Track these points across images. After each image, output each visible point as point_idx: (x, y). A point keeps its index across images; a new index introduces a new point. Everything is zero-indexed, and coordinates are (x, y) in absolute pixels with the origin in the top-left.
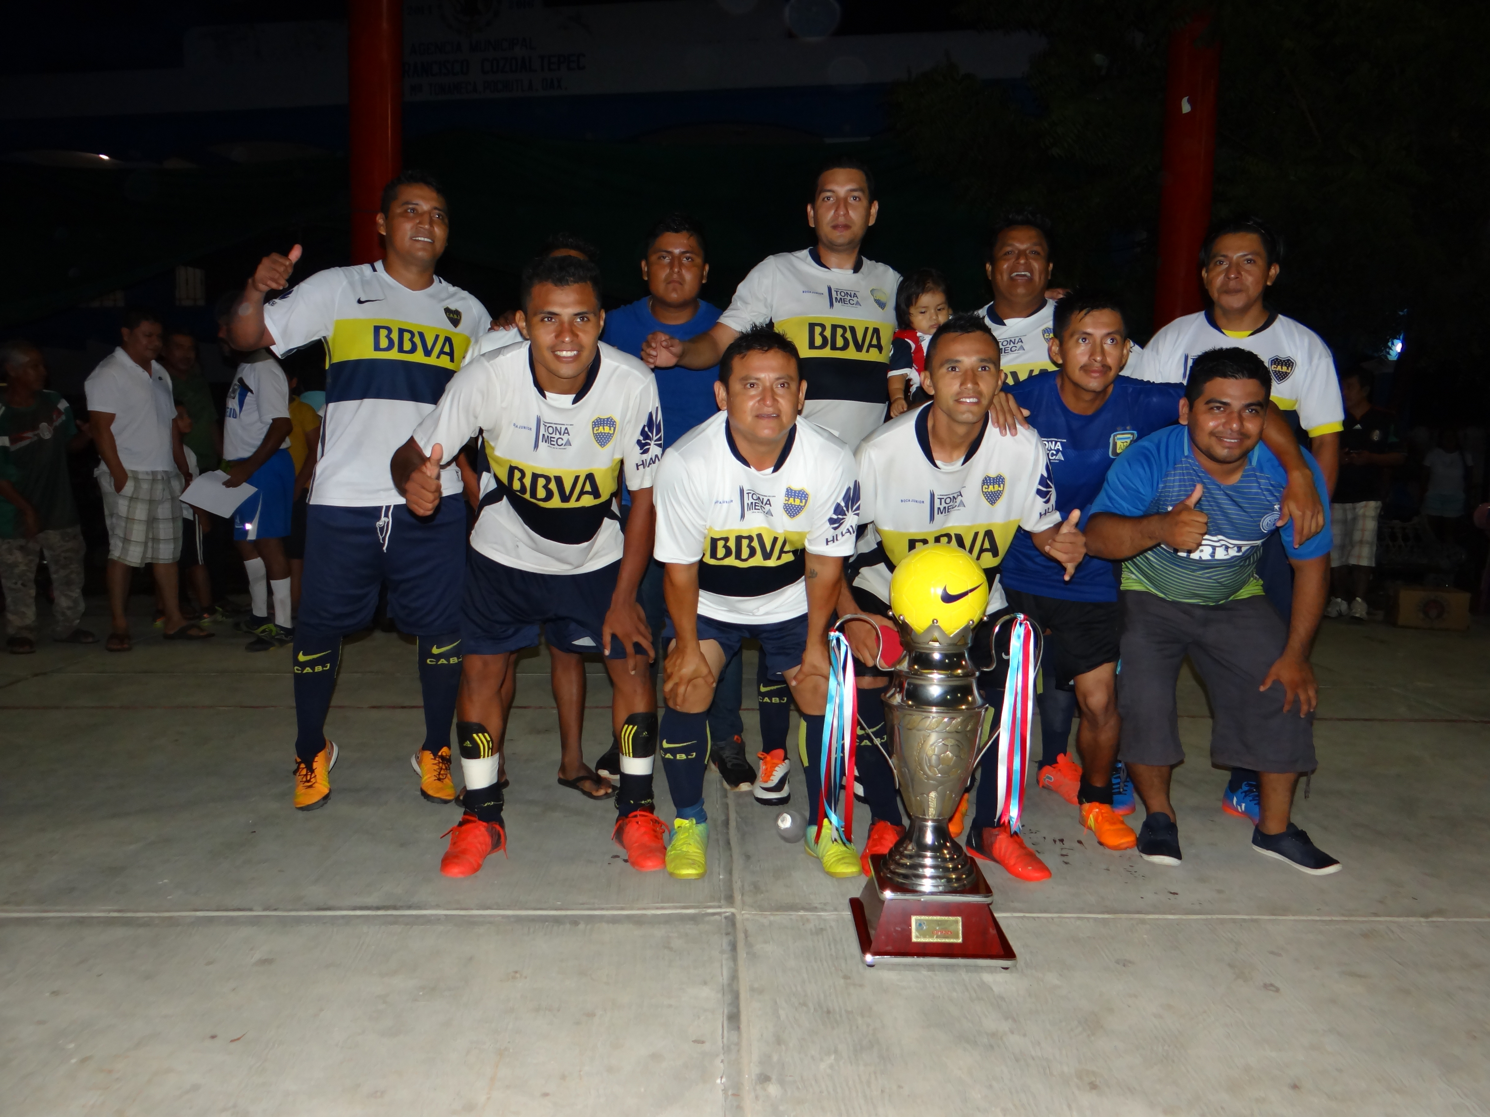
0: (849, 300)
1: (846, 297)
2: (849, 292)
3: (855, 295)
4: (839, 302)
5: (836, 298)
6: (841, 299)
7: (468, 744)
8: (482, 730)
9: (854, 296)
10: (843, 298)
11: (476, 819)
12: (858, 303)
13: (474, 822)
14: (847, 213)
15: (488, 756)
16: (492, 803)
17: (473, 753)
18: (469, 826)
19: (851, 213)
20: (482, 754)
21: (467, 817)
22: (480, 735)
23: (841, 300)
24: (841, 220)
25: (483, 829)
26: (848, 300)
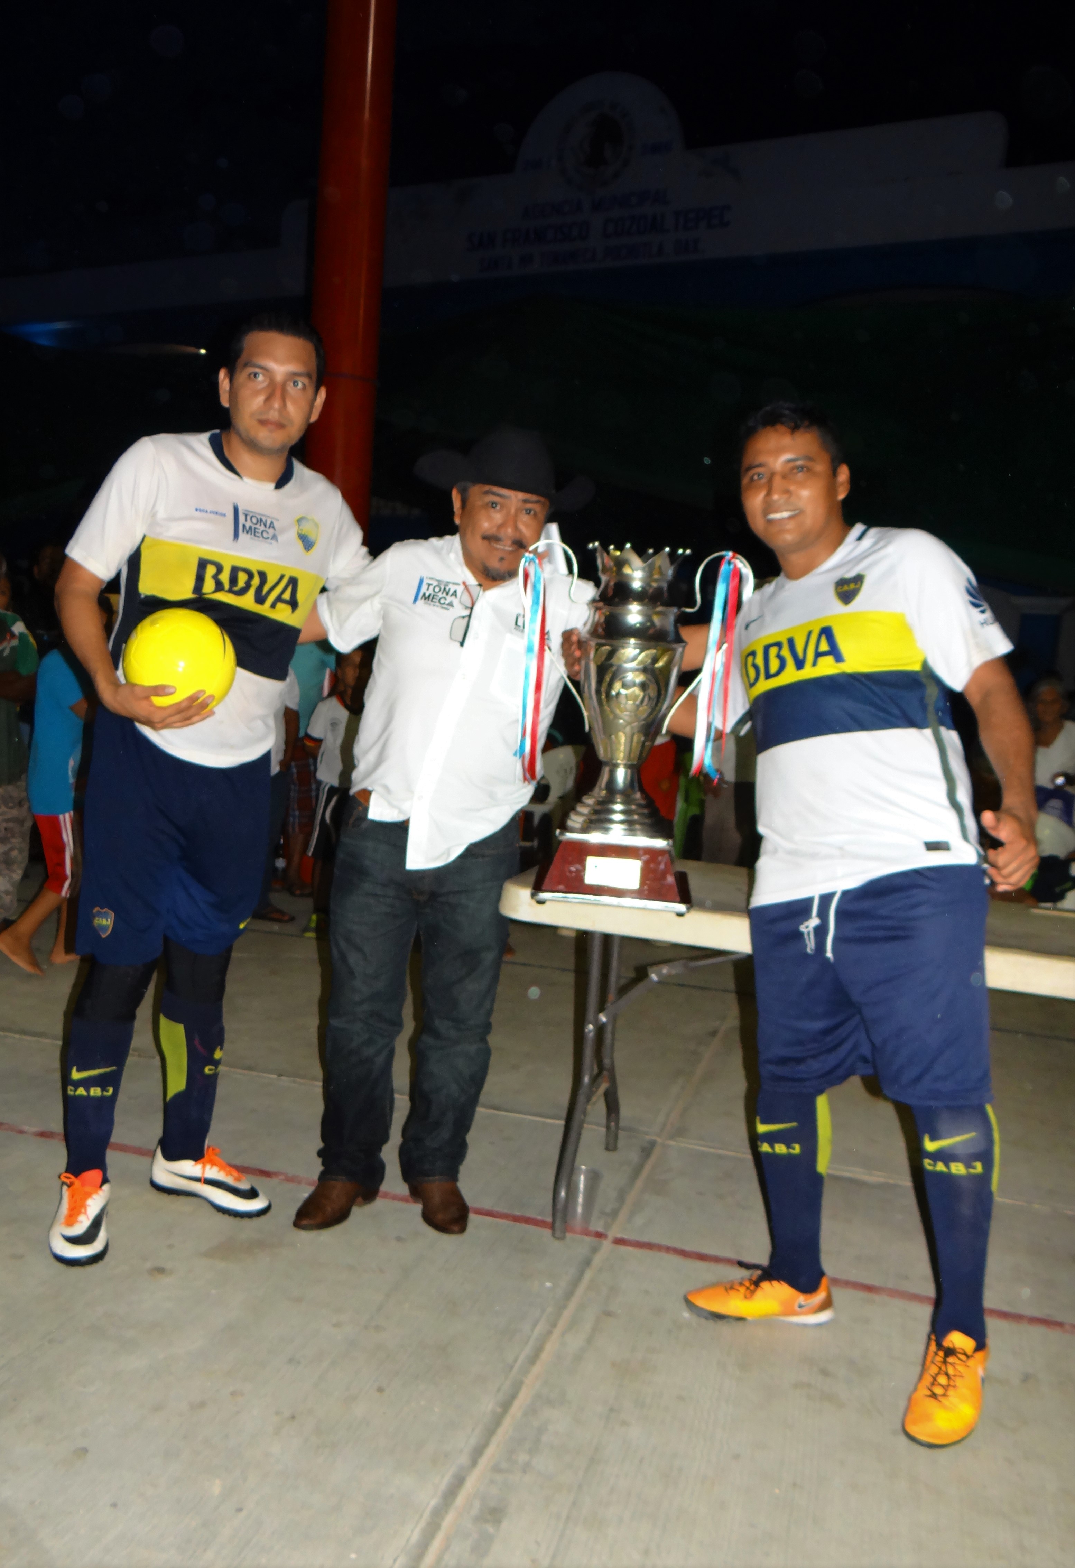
0: (262, 532)
1: (258, 526)
2: (264, 519)
3: (272, 526)
4: (247, 532)
5: (244, 526)
6: (250, 528)
9: (269, 527)
10: (253, 526)
12: (274, 537)
14: (284, 405)
19: (291, 407)
23: (250, 531)
24: (273, 415)
26: (260, 531)
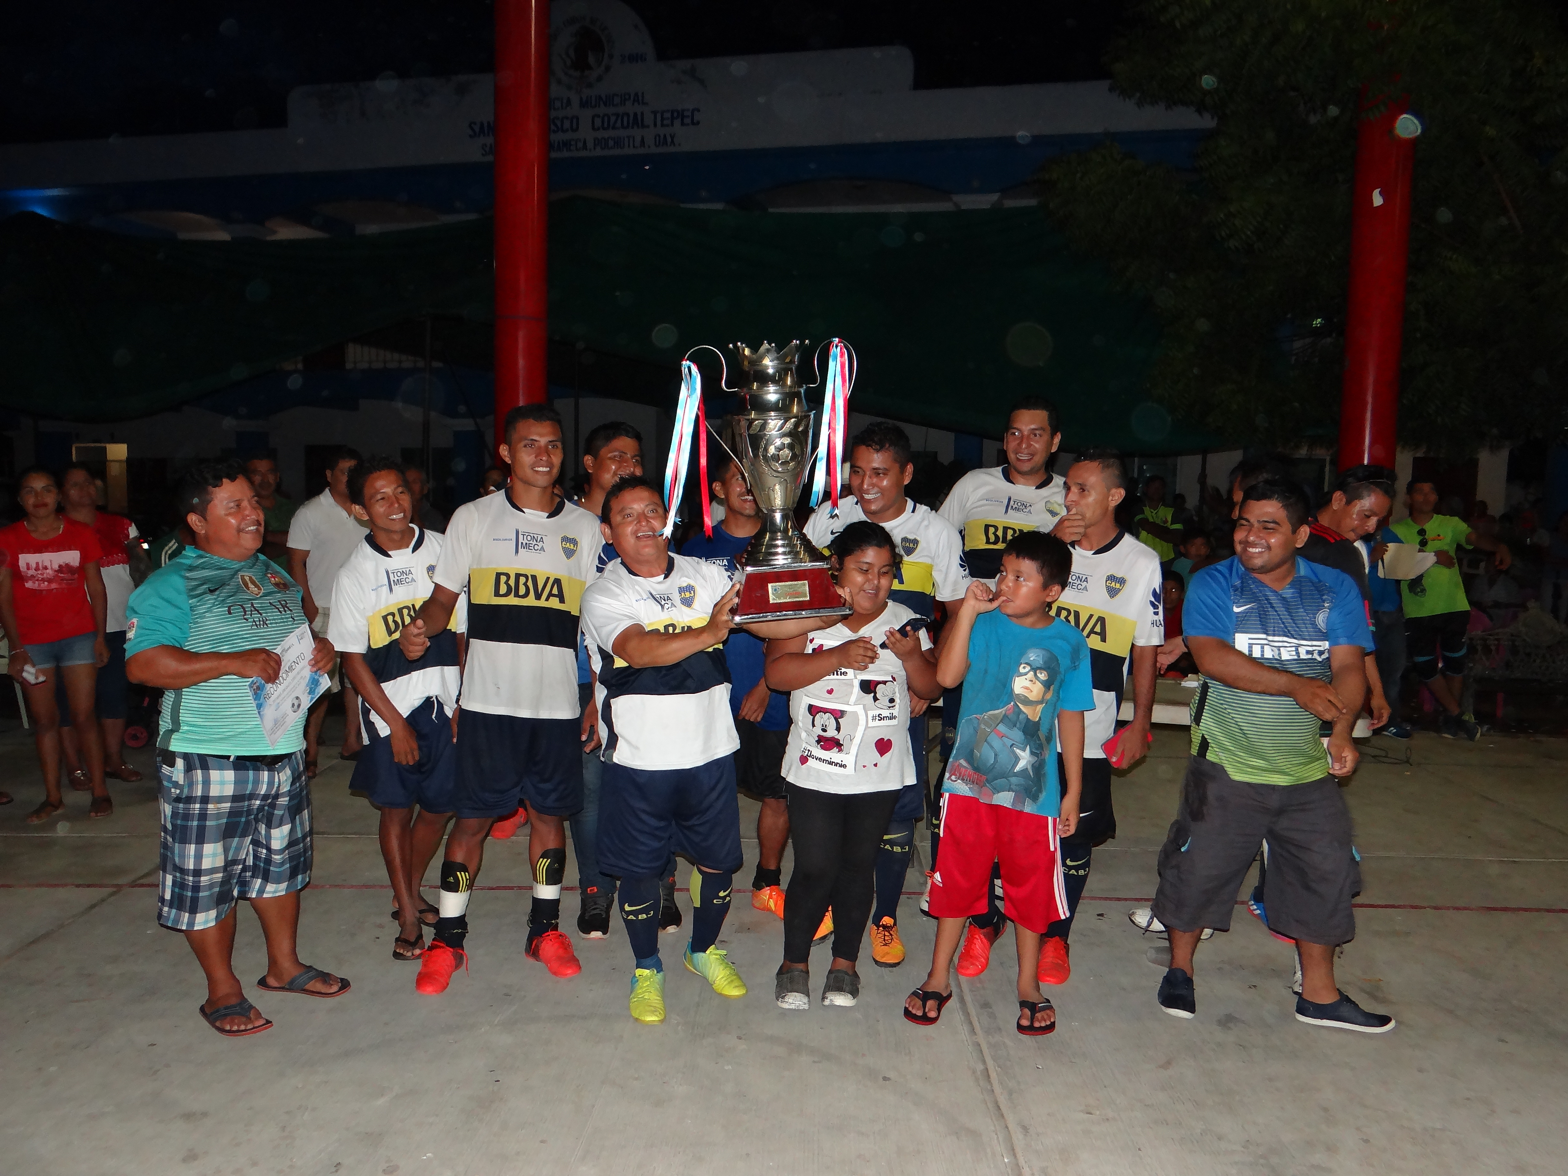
7: (451, 879)
8: (464, 869)
11: (445, 946)
13: (443, 947)
15: (464, 891)
16: (460, 931)
17: (453, 888)
18: (439, 951)
20: (460, 889)
21: (436, 943)
22: (463, 873)
25: (450, 954)
